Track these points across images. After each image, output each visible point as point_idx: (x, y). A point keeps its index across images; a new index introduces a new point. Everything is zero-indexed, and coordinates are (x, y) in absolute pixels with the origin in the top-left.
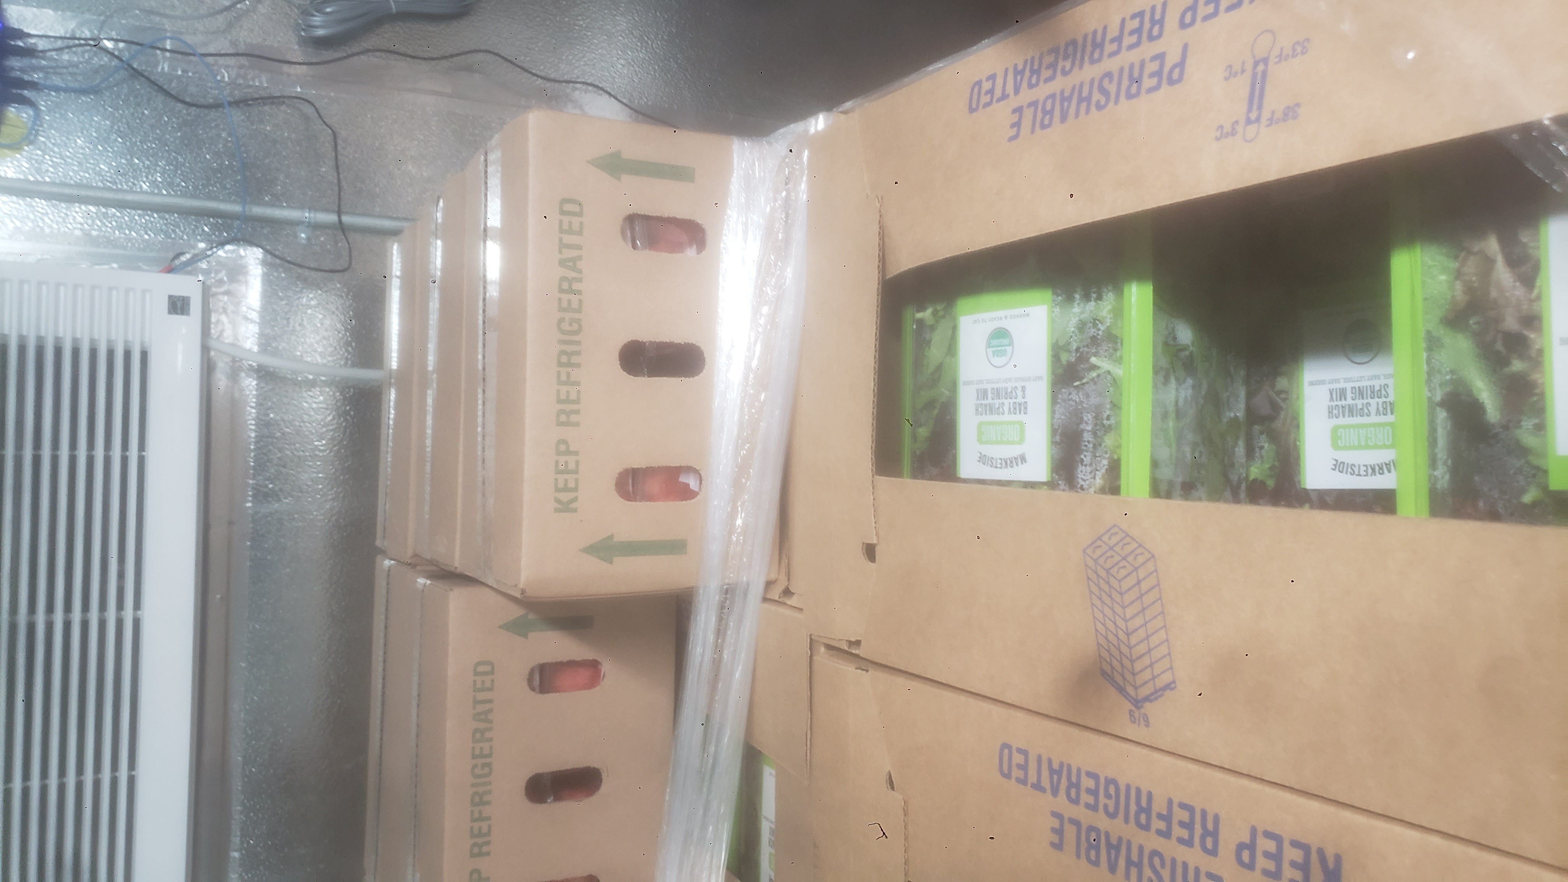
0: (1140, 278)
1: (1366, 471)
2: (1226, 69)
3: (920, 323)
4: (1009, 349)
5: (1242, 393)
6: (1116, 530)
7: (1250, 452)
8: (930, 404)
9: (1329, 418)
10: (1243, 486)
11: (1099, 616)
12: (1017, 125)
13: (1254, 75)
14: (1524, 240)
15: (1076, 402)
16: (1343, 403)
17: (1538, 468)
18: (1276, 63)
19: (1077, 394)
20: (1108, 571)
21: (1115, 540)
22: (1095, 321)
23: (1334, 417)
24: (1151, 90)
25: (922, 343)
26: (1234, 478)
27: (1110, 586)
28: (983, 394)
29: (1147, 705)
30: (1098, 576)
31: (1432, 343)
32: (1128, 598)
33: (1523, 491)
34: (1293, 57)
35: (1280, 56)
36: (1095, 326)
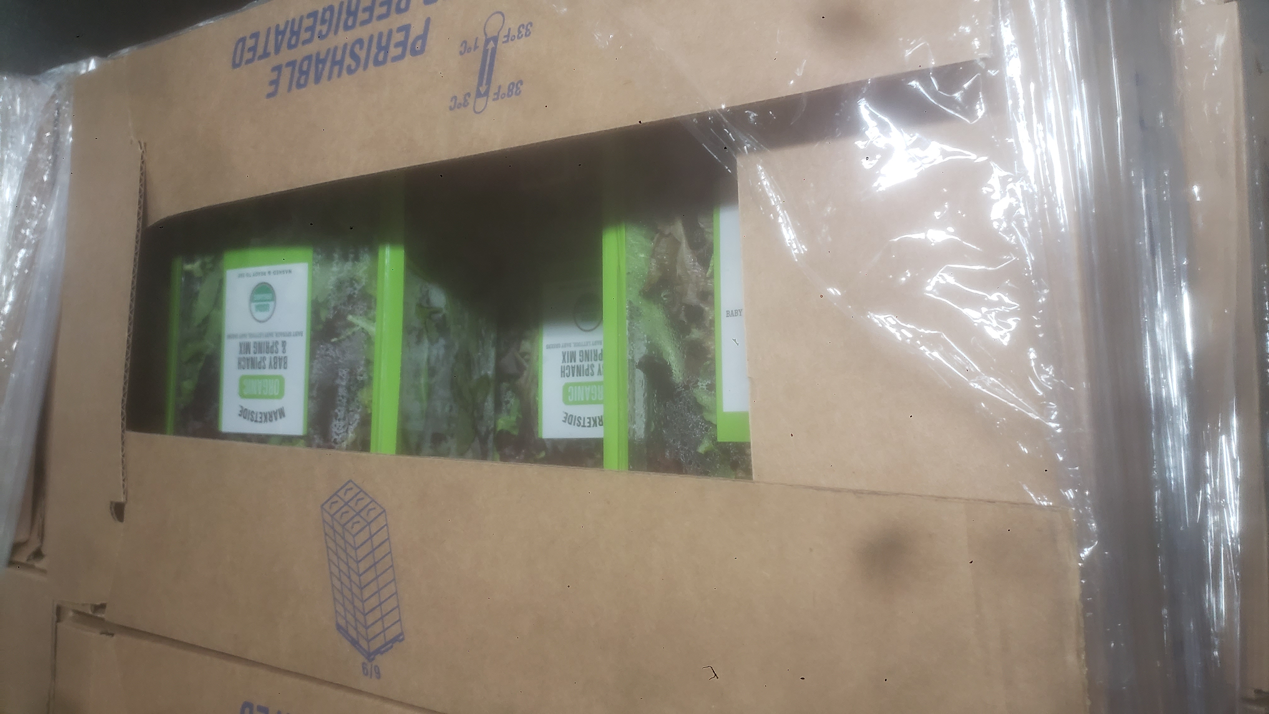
0: (393, 242)
1: (589, 423)
2: (462, 45)
3: (189, 275)
4: (271, 304)
5: (492, 353)
6: (350, 485)
7: (498, 406)
8: (196, 357)
9: (562, 376)
10: (491, 436)
11: (335, 570)
12: (275, 83)
13: (485, 51)
14: (702, 226)
15: (332, 357)
16: (573, 364)
17: (710, 423)
18: (503, 42)
19: (334, 350)
20: (343, 526)
21: (350, 495)
22: (352, 281)
23: (566, 376)
24: (396, 59)
25: (190, 296)
26: (483, 430)
27: (346, 542)
28: (245, 348)
29: (379, 657)
30: (335, 531)
31: (634, 314)
32: (361, 553)
33: (699, 442)
34: (519, 38)
35: (508, 36)
36: (352, 285)
